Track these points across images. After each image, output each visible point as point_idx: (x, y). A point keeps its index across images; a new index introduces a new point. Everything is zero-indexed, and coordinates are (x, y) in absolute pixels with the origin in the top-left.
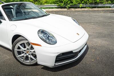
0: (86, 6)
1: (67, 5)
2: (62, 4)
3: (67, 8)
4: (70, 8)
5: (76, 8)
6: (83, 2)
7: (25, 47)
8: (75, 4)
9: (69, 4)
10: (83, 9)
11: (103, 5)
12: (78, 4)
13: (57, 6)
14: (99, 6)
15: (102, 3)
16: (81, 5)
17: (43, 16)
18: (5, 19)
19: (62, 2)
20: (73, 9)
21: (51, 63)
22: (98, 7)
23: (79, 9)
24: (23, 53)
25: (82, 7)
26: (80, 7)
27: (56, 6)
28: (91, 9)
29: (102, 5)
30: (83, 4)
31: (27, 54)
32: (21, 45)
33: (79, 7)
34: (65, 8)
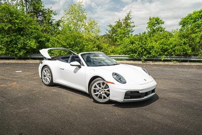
0: (171, 59)
1: (142, 57)
2: (136, 55)
3: (143, 60)
4: (146, 60)
5: (156, 61)
6: (166, 53)
7: (100, 87)
8: (154, 56)
9: (145, 56)
10: (166, 63)
11: (199, 58)
12: (159, 55)
13: (129, 57)
14: (192, 59)
15: (197, 55)
16: (163, 58)
17: (114, 65)
18: (84, 65)
19: (135, 52)
20: (151, 63)
21: (120, 98)
22: (191, 61)
23: (161, 63)
24: (98, 91)
25: (165, 61)
26: (162, 59)
27: (127, 57)
28: (178, 64)
29: (197, 58)
30: (166, 55)
31: (101, 93)
32: (97, 84)
33: (160, 60)
34: (139, 60)
